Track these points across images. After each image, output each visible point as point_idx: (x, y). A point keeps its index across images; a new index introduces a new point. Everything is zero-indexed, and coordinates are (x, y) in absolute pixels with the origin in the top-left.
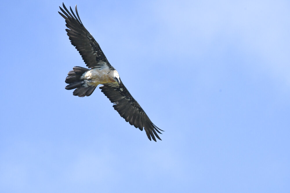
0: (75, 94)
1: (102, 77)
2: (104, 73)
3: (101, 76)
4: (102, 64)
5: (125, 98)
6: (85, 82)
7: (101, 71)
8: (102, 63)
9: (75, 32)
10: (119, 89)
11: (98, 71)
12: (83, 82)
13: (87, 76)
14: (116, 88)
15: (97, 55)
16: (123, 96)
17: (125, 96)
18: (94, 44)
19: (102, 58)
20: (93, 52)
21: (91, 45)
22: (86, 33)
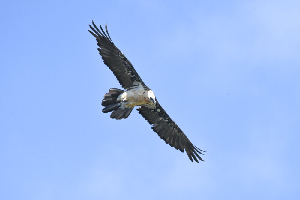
0: (112, 117)
2: (139, 94)
3: (136, 97)
4: (137, 85)
5: (163, 119)
7: (136, 91)
8: (137, 83)
9: (107, 52)
10: (156, 109)
13: (123, 98)
14: (153, 109)
15: (131, 75)
16: (161, 116)
17: (163, 117)
18: (127, 63)
19: (136, 78)
20: (126, 72)
21: (124, 65)
22: (117, 52)
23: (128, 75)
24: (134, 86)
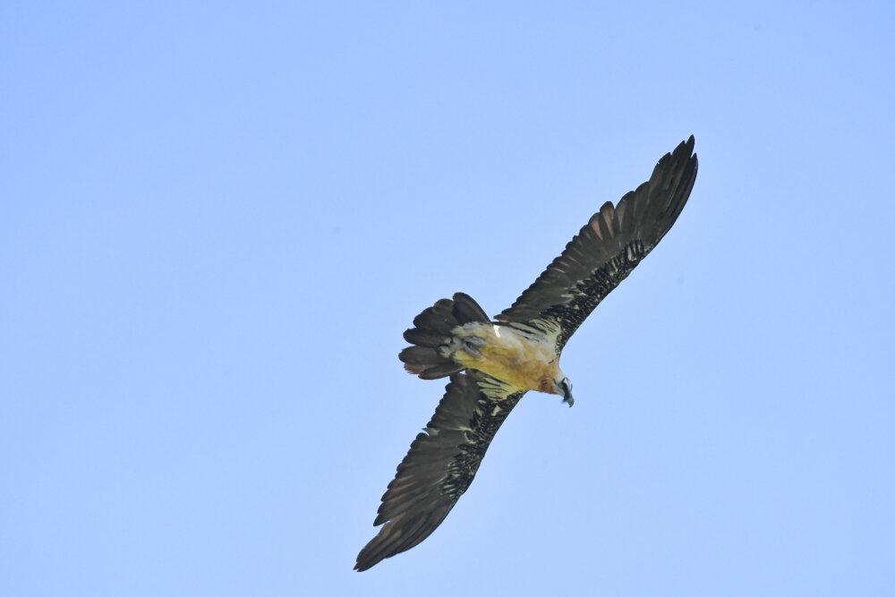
1: (525, 363)
2: (541, 357)
3: (525, 359)
4: (546, 329)
6: (452, 342)
12: (447, 341)
13: (479, 335)
14: (486, 400)
15: (569, 301)
18: (612, 274)
19: (575, 315)
20: (566, 288)
21: (593, 272)
22: (639, 238)
23: (563, 296)
24: (529, 325)
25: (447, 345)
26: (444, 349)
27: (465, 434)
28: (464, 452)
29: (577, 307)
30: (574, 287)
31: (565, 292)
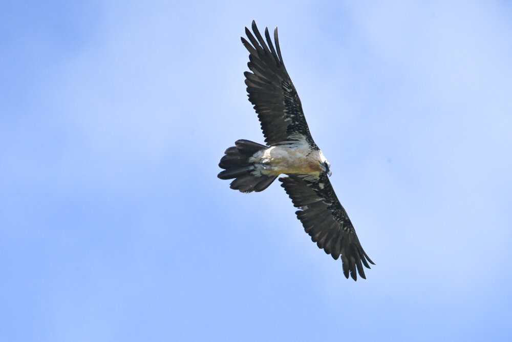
3: (293, 160)
4: (297, 139)
5: (323, 200)
6: (255, 167)
8: (298, 136)
11: (287, 150)
12: (252, 168)
13: (264, 158)
14: (311, 183)
15: (291, 122)
16: (321, 196)
17: (325, 197)
18: (292, 101)
19: (301, 127)
20: (283, 116)
21: (284, 104)
22: (282, 80)
23: (286, 120)
24: (288, 140)
25: (253, 170)
26: (254, 173)
27: (323, 202)
28: (333, 211)
29: (297, 123)
30: (286, 114)
31: (285, 118)
